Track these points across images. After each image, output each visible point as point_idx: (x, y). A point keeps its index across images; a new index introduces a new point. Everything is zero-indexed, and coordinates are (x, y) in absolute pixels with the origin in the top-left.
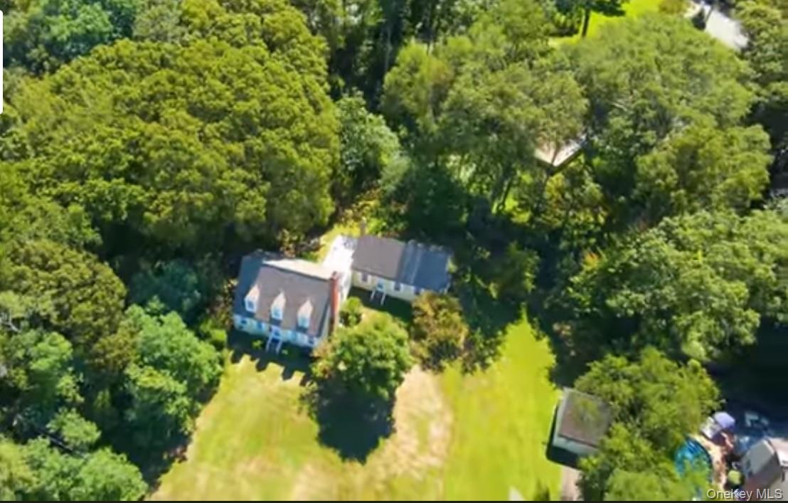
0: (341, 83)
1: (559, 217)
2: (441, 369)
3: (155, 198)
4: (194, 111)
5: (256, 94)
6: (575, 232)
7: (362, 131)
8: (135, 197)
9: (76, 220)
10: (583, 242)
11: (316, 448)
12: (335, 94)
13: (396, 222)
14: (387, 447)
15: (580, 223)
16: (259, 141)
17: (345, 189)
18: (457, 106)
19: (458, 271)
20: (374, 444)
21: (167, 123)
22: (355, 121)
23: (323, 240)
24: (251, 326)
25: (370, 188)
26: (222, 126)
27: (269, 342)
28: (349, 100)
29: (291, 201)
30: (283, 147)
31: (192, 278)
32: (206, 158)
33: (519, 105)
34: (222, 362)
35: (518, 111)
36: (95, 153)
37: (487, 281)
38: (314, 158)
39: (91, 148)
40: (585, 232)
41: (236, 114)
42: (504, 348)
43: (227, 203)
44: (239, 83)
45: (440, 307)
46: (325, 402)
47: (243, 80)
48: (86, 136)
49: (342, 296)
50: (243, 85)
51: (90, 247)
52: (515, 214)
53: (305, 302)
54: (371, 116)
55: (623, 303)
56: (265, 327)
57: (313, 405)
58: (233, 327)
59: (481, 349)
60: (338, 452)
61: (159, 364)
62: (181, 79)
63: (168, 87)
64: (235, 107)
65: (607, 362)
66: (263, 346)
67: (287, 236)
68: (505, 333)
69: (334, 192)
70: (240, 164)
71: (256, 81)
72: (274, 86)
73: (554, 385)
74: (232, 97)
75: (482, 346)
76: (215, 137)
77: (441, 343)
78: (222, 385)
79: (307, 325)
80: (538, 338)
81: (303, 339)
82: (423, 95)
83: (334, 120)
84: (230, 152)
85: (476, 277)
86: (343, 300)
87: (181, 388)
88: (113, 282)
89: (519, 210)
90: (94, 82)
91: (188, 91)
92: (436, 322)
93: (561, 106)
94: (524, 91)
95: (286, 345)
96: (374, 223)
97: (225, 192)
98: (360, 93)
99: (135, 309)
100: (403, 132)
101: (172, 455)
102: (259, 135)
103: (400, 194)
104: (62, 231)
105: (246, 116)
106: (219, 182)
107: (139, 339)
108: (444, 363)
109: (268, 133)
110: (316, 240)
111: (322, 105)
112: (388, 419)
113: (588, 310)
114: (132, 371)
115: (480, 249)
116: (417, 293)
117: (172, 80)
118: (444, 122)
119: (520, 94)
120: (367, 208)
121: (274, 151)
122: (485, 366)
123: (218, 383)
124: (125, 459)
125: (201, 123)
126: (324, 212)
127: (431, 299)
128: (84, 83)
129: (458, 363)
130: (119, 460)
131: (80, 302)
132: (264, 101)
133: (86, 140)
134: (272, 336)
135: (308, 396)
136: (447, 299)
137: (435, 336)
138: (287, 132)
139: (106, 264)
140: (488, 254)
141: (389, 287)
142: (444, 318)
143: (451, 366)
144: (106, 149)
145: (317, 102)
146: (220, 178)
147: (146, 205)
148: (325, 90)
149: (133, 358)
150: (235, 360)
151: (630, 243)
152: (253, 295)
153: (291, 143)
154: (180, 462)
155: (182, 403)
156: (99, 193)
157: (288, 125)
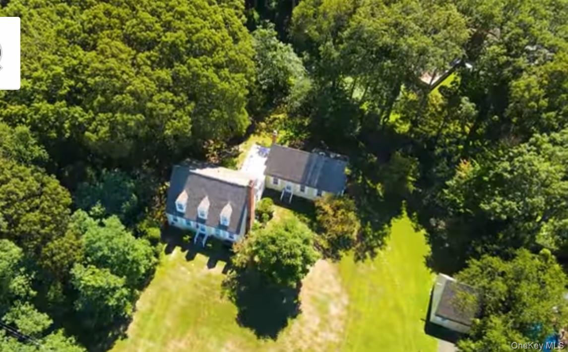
0: (256, 15)
1: (434, 128)
2: (338, 258)
3: (94, 119)
4: (128, 40)
5: (182, 26)
6: (447, 141)
7: (274, 56)
8: (77, 118)
9: (23, 139)
10: (453, 148)
11: (235, 326)
12: (251, 26)
13: (300, 132)
14: (294, 325)
15: (451, 132)
16: (185, 68)
17: (259, 105)
18: (357, 36)
19: (352, 174)
20: (284, 324)
21: (102, 52)
22: (268, 48)
23: (241, 147)
24: (181, 222)
25: (279, 103)
26: (152, 56)
27: (197, 236)
28: (263, 31)
29: (213, 119)
30: (206, 73)
31: (131, 185)
32: (137, 84)
33: (411, 35)
34: (157, 255)
35: (411, 40)
36: (39, 79)
38: (233, 81)
39: (35, 74)
40: (455, 140)
41: (165, 44)
42: (390, 239)
43: (158, 122)
44: (167, 17)
45: (338, 208)
46: (243, 289)
47: (171, 13)
48: (32, 64)
49: (257, 197)
50: (171, 18)
51: (37, 161)
52: (398, 125)
53: (226, 204)
54: (281, 44)
55: (496, 207)
56: (193, 224)
57: (233, 290)
58: (166, 223)
59: (371, 240)
60: (254, 330)
61: (101, 263)
62: (115, 12)
63: (105, 20)
64: (163, 38)
65: (484, 261)
66: (192, 240)
67: (212, 146)
68: (390, 226)
69: (251, 109)
70: (168, 88)
71: (182, 15)
72: (198, 19)
73: (430, 270)
74: (162, 29)
75: (371, 237)
76: (146, 64)
77: (339, 237)
78: (157, 273)
79: (227, 224)
80: (417, 230)
81: (224, 235)
82: (325, 26)
83: (250, 48)
84: (158, 78)
85: (366, 178)
86: (257, 201)
87: (120, 281)
88: (58, 193)
89: (401, 121)
90: (40, 14)
91: (123, 24)
92: (335, 219)
93: (448, 36)
94: (416, 23)
95: (211, 239)
96: (283, 133)
97: (154, 113)
98: (272, 25)
99: (80, 213)
100: (306, 56)
101: (116, 333)
102: (184, 63)
103: (305, 109)
104: (11, 149)
105: (174, 45)
106: (149, 105)
107: (84, 240)
108: (341, 253)
109: (192, 61)
110: (236, 147)
111: (240, 35)
112: (295, 302)
113: (462, 210)
114: (78, 270)
115: (369, 155)
116: (319, 194)
117: (108, 13)
118: (344, 49)
119: (412, 25)
120: (277, 121)
121: (196, 76)
122: (373, 255)
123: (154, 271)
124: (74, 341)
125: (134, 52)
126: (242, 126)
127: (331, 200)
128: (31, 15)
129: (352, 252)
130: (68, 342)
131: (28, 212)
132: (189, 32)
133: (32, 67)
134: (199, 231)
135: (229, 282)
136: (344, 200)
137: (334, 231)
138: (210, 60)
139: (54, 176)
140: (376, 158)
141: (295, 189)
142: (343, 217)
143: (347, 255)
144: (49, 76)
145: (236, 33)
146: (151, 100)
147: (86, 126)
148: (242, 21)
149: (78, 258)
150: (168, 251)
151: (503, 156)
152: (182, 199)
153: (212, 69)
154: (122, 339)
155: (122, 294)
156: (43, 115)
157: (210, 53)
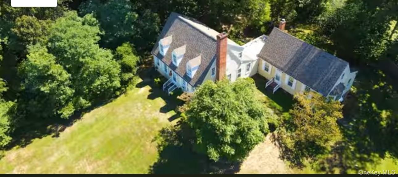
24: (161, 67)
27: (167, 82)
37: (381, 108)
56: (168, 70)
66: (161, 84)
79: (192, 76)
108: (306, 162)
116: (305, 93)
134: (170, 78)
141: (284, 81)
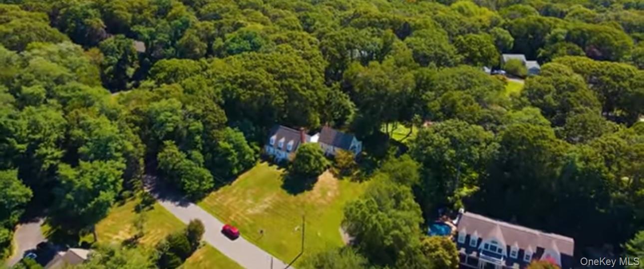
2: (342, 179)
3: (245, 92)
9: (218, 94)
16: (287, 82)
24: (271, 151)
26: (275, 75)
30: (295, 85)
32: (266, 82)
36: (230, 76)
41: (281, 73)
44: (285, 64)
46: (289, 178)
51: (220, 103)
53: (291, 141)
56: (275, 151)
59: (362, 177)
60: (287, 191)
63: (261, 64)
64: (281, 71)
66: (273, 159)
74: (281, 68)
76: (271, 78)
79: (290, 150)
84: (275, 83)
88: (224, 116)
95: (282, 160)
99: (229, 128)
102: (287, 80)
105: (284, 73)
106: (268, 90)
108: (344, 177)
109: (290, 79)
114: (221, 143)
121: (290, 85)
122: (361, 182)
125: (268, 74)
129: (350, 178)
135: (284, 175)
143: (347, 179)
144: (234, 76)
147: (242, 94)
152: (274, 138)
156: (227, 88)
157: (299, 79)
